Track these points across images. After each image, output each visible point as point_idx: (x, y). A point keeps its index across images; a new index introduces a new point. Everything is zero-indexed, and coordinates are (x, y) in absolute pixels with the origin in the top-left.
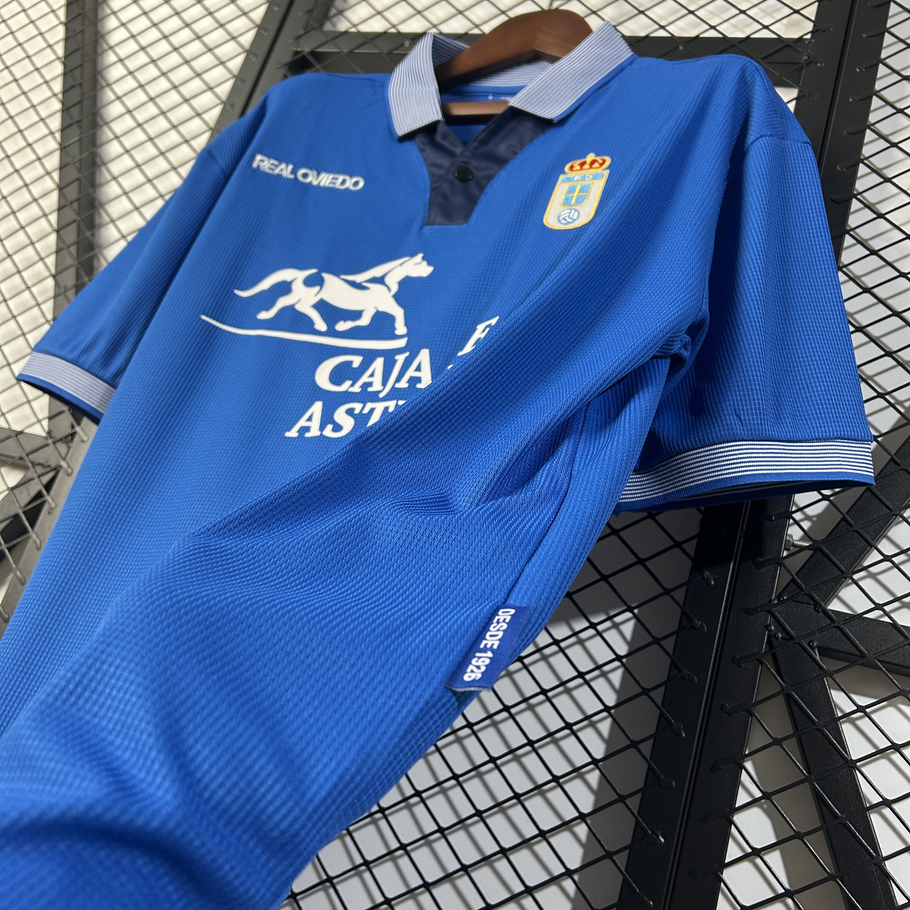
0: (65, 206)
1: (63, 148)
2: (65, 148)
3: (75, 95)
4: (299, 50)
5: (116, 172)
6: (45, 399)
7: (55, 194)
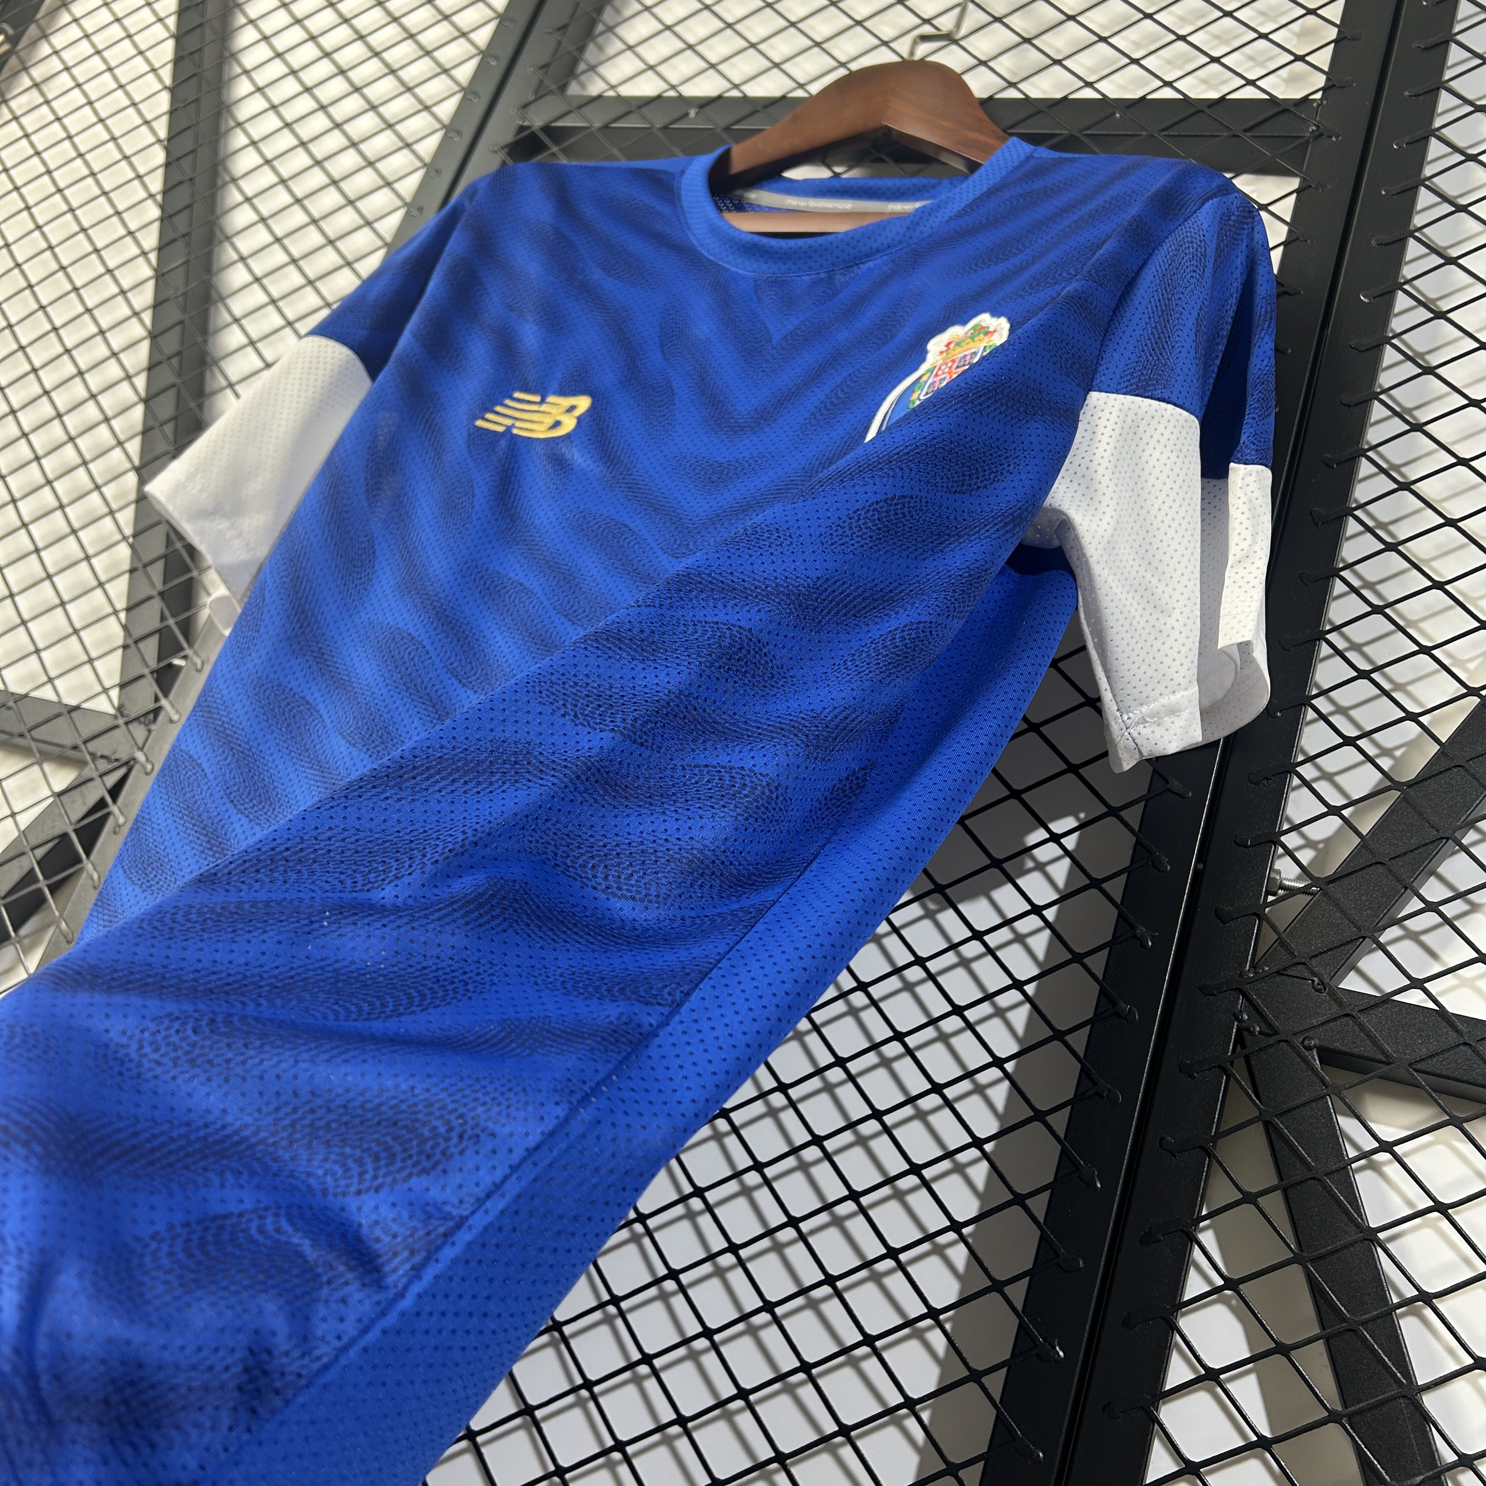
0: (159, 363)
1: (160, 276)
2: (163, 275)
3: (183, 196)
4: (526, 124)
5: (238, 311)
6: (116, 658)
7: (145, 346)
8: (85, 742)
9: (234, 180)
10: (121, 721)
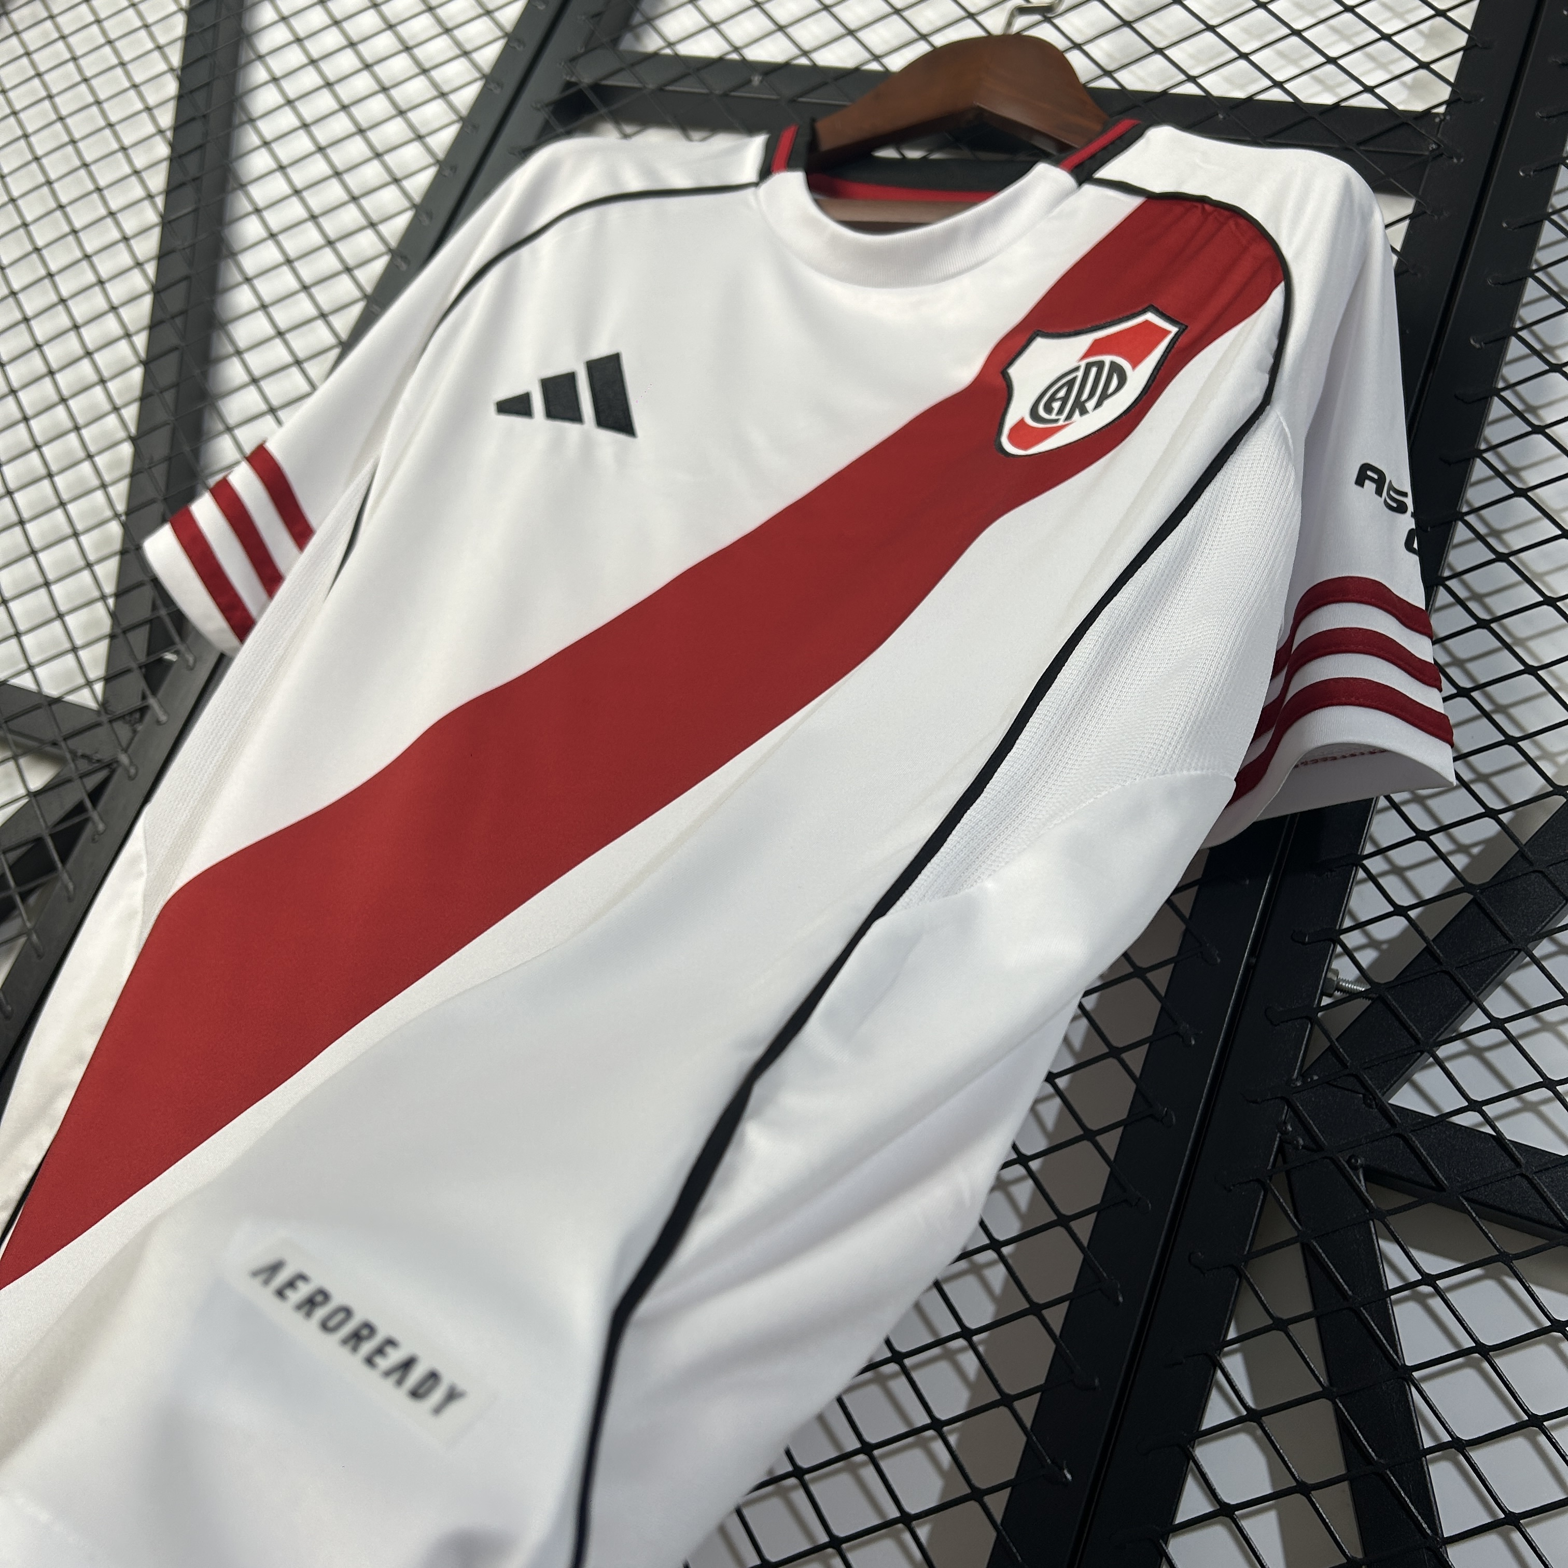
0: (161, 322)
1: (167, 223)
2: (170, 222)
3: (195, 134)
4: (573, 79)
5: (250, 270)
6: (102, 648)
7: (147, 301)
8: (66, 739)
9: (252, 121)
10: (104, 718)
